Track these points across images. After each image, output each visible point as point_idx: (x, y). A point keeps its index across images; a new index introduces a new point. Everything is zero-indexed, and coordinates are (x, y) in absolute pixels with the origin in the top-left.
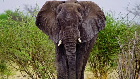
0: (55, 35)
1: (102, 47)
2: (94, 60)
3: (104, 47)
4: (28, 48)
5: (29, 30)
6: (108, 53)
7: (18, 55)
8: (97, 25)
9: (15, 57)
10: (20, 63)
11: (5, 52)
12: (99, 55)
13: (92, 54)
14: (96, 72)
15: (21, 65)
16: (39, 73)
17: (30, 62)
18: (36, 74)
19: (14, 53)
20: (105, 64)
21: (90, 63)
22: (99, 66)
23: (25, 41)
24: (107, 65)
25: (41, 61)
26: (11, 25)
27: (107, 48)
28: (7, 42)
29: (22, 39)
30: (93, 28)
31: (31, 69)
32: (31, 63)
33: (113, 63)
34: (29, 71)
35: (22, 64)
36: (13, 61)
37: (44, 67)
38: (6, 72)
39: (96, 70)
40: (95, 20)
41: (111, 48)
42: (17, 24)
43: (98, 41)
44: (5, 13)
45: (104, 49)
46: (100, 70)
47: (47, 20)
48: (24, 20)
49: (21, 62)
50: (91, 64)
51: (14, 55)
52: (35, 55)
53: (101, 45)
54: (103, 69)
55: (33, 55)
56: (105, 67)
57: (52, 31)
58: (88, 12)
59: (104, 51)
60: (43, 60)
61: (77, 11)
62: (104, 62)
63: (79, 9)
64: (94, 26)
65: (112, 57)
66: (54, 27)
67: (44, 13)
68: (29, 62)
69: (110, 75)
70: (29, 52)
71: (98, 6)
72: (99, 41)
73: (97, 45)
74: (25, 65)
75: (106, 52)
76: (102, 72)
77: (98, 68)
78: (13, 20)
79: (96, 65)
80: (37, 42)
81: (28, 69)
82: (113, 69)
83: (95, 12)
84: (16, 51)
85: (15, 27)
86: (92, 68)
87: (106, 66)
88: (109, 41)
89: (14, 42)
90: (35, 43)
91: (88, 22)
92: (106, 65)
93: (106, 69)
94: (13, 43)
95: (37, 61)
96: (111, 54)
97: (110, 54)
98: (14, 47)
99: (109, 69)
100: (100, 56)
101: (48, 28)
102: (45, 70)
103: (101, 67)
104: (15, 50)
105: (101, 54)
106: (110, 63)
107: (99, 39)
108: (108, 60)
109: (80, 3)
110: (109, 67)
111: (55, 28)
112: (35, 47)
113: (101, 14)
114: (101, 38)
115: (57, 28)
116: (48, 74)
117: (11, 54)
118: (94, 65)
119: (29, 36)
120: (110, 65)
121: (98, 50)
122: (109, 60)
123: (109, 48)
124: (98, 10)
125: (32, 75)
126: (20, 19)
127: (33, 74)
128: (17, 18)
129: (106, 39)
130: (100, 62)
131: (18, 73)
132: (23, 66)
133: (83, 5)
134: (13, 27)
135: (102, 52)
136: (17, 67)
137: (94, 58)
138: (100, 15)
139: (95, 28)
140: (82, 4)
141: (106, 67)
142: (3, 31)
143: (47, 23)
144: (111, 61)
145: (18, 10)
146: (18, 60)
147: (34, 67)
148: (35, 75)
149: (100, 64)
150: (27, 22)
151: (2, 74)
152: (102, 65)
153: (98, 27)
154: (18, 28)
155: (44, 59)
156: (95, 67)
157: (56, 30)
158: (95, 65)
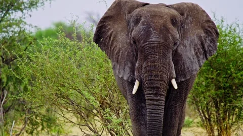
0: (125, 65)
1: (222, 85)
2: (207, 108)
3: (225, 85)
4: (93, 87)
5: (95, 56)
6: (232, 96)
7: (75, 99)
8: (203, 47)
9: (70, 103)
10: (79, 113)
11: (52, 94)
12: (216, 100)
13: (204, 98)
14: (211, 129)
15: (81, 116)
16: (111, 130)
17: (97, 110)
18: (107, 131)
19: (68, 96)
20: (227, 114)
21: (201, 112)
22: (217, 118)
23: (87, 74)
24: (231, 117)
25: (115, 109)
26: (64, 48)
27: (231, 87)
28: (57, 77)
29: (83, 71)
30: (196, 53)
31: (98, 124)
32: (98, 112)
33: (241, 113)
34: (94, 126)
35: (83, 114)
36: (67, 110)
37: (120, 120)
38: (55, 128)
39: (211, 125)
40: (200, 38)
41: (237, 88)
42: (74, 46)
43: (215, 75)
44: (53, 27)
45: (224, 89)
46: (217, 126)
47: (113, 35)
48: (85, 40)
49: (81, 112)
50: (202, 114)
51: (69, 100)
52: (105, 99)
53: (220, 82)
54: (224, 124)
55: (102, 98)
56: (227, 120)
57: (119, 56)
58: (188, 23)
59: (224, 93)
60: (120, 108)
61: (170, 26)
62: (225, 112)
63: (174, 21)
64: (198, 49)
65: (239, 102)
66: (123, 49)
67: (110, 21)
68: (95, 111)
69: (235, 133)
70: (94, 94)
71: (204, 11)
72: (217, 74)
73: (212, 81)
74: (88, 116)
75: (228, 93)
76: (221, 129)
77: (214, 122)
78: (68, 40)
79: (212, 116)
80: (108, 76)
81: (93, 123)
82: (240, 124)
83: (199, 23)
84: (73, 92)
85: (70, 50)
86: (203, 121)
87: (229, 119)
88: (234, 75)
89: (69, 76)
90: (104, 78)
91: (189, 42)
92: (229, 116)
93: (229, 123)
94: (68, 79)
95: (108, 109)
96: (238, 97)
97: (236, 98)
98: (68, 86)
99: (234, 122)
100: (218, 100)
101: (113, 49)
102: (123, 125)
103: (220, 120)
104: (71, 90)
105: (220, 97)
106: (236, 114)
107: (217, 71)
108: (231, 108)
109: (175, 6)
110: (234, 120)
111: (126, 51)
112: (105, 85)
113: (209, 27)
114: (220, 70)
115: (128, 53)
116: (127, 132)
117: (63, 97)
118: (207, 116)
119: (95, 66)
120: (235, 116)
121: (215, 91)
122: (233, 108)
123: (234, 88)
124: (205, 18)
125: (100, 133)
126: (79, 38)
127: (102, 131)
128: (74, 35)
129: (229, 72)
130: (218, 110)
131: (76, 130)
132: (84, 118)
133: (181, 10)
134: (68, 50)
135: (221, 94)
136: (74, 120)
137: (207, 104)
138: (209, 29)
139: (200, 53)
140: (179, 8)
141: (229, 121)
142: (50, 58)
143: (113, 41)
144: (237, 110)
145: (75, 22)
146: (76, 107)
147: (103, 119)
148: (104, 133)
149: (219, 114)
150: (90, 41)
151: (48, 132)
152: (221, 116)
153: (205, 51)
154: (75, 53)
155: (121, 106)
156: (209, 120)
157: (128, 56)
158: (209, 116)
